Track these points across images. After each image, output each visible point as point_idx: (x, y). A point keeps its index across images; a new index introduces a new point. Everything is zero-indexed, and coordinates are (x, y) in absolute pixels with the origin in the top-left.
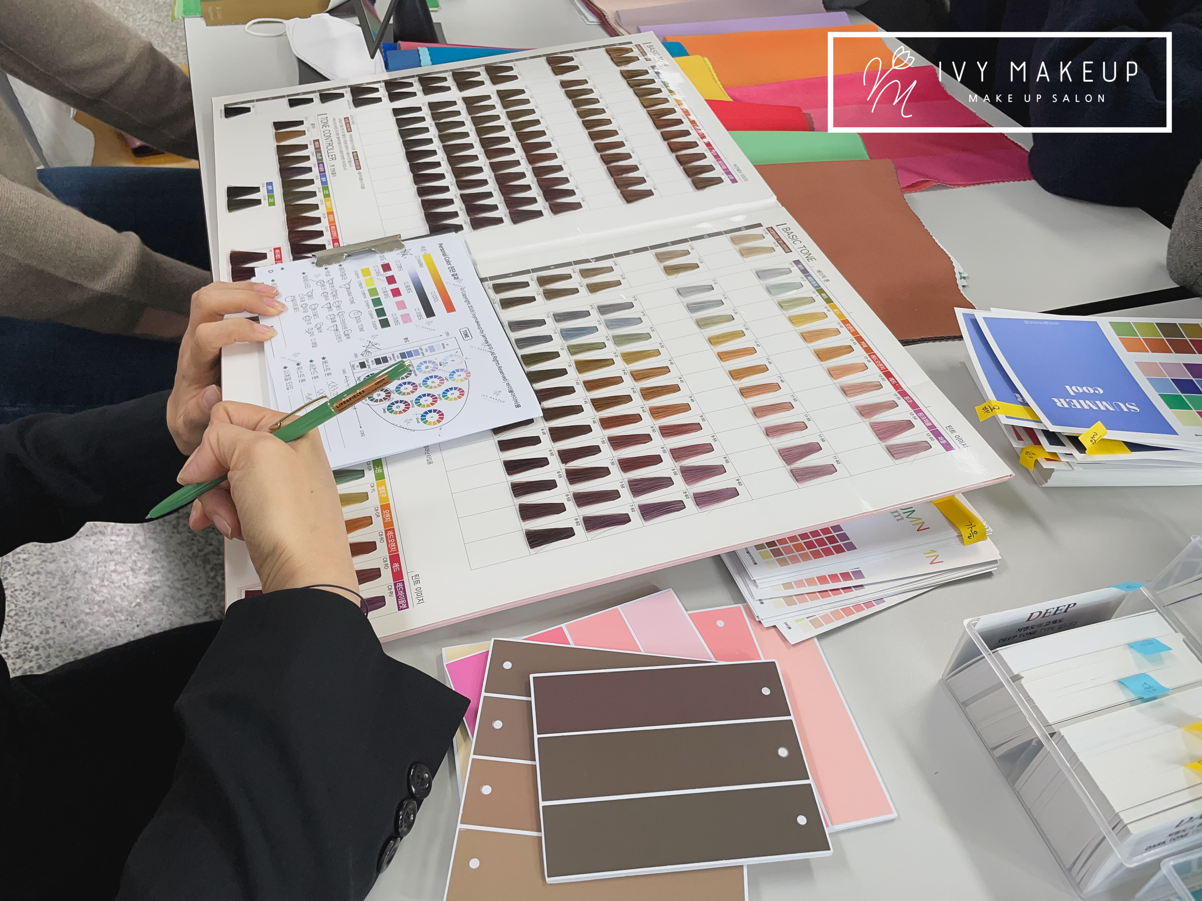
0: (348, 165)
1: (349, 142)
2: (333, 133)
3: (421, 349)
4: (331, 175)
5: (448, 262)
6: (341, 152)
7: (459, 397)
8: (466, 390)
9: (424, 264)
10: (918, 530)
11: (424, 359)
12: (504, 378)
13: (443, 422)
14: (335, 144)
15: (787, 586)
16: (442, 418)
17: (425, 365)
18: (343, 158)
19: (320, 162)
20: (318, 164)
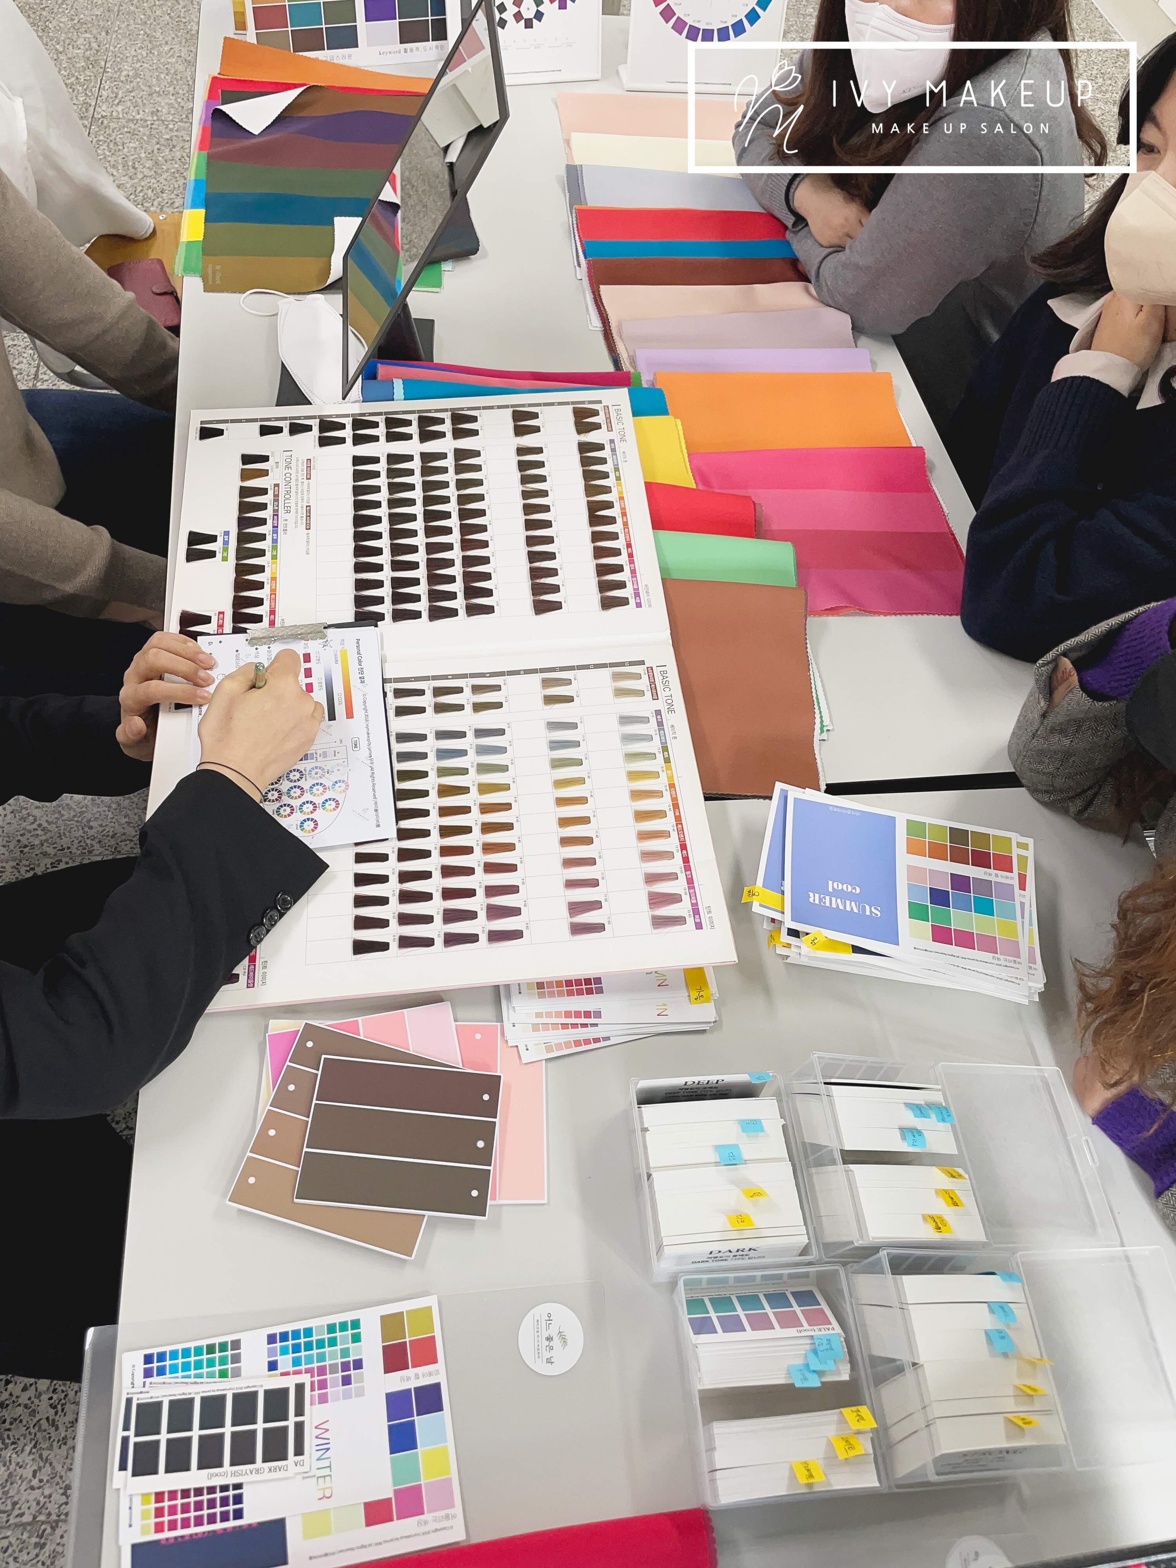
0: (299, 521)
1: (305, 493)
2: (293, 477)
3: (316, 753)
4: (283, 532)
5: (360, 662)
6: (297, 504)
7: (334, 810)
8: (341, 803)
9: (339, 662)
10: (659, 986)
11: (317, 764)
12: (375, 797)
13: (316, 831)
14: (293, 494)
15: (539, 1015)
16: (316, 828)
17: (316, 770)
18: (297, 512)
19: (276, 514)
20: (274, 515)
